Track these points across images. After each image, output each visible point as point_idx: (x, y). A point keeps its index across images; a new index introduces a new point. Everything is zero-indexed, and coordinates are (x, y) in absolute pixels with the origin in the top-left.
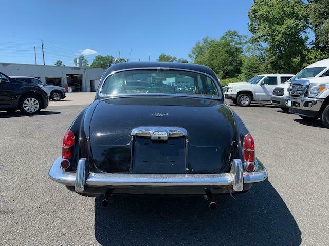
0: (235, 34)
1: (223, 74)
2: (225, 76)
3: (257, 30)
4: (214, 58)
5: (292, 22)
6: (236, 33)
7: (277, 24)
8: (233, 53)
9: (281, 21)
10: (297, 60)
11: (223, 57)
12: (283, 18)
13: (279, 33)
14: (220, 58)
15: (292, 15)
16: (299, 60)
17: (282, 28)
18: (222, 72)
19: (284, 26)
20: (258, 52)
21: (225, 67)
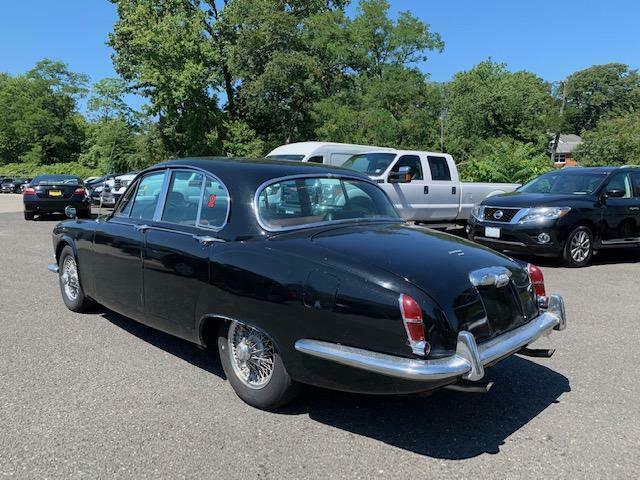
0: (59, 69)
1: (42, 152)
2: (48, 156)
3: (133, 71)
4: (16, 115)
5: (200, 68)
6: (62, 66)
7: (173, 67)
8: (61, 109)
9: (179, 65)
10: (214, 135)
11: (38, 117)
12: (181, 58)
13: (179, 85)
14: (30, 118)
15: (198, 57)
16: (217, 137)
17: (183, 77)
18: (40, 148)
19: (186, 73)
20: (115, 111)
21: (46, 138)
